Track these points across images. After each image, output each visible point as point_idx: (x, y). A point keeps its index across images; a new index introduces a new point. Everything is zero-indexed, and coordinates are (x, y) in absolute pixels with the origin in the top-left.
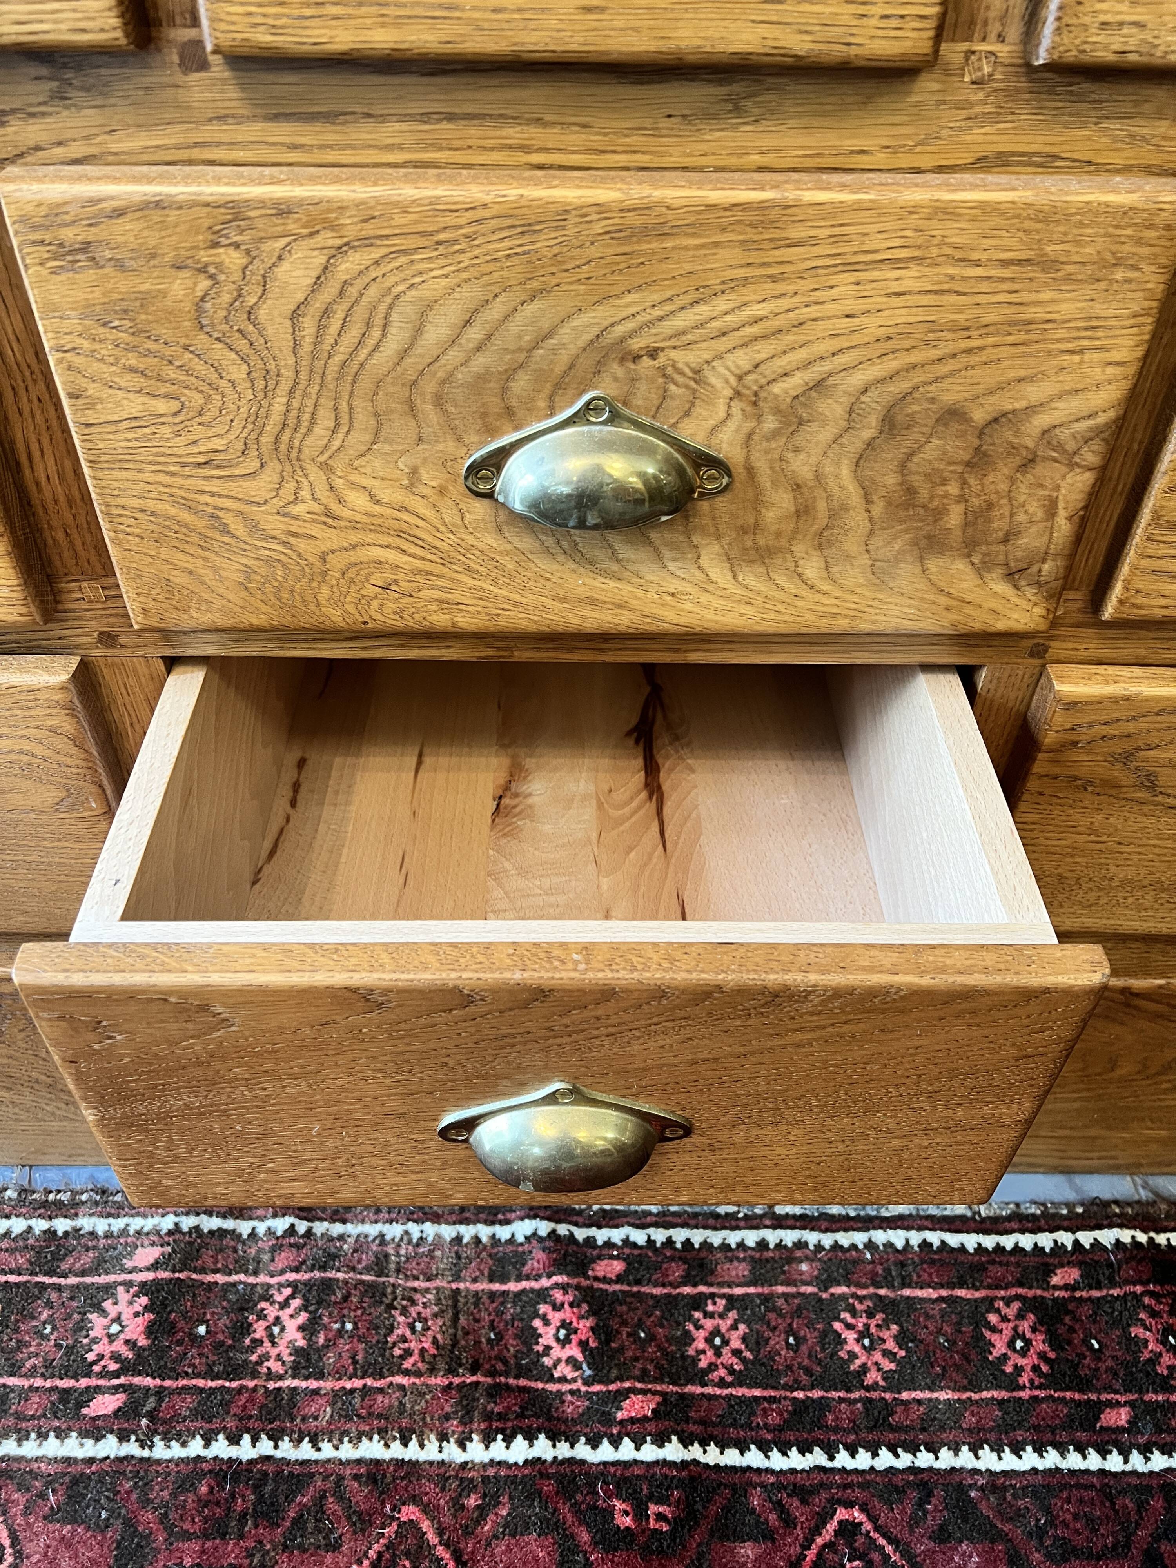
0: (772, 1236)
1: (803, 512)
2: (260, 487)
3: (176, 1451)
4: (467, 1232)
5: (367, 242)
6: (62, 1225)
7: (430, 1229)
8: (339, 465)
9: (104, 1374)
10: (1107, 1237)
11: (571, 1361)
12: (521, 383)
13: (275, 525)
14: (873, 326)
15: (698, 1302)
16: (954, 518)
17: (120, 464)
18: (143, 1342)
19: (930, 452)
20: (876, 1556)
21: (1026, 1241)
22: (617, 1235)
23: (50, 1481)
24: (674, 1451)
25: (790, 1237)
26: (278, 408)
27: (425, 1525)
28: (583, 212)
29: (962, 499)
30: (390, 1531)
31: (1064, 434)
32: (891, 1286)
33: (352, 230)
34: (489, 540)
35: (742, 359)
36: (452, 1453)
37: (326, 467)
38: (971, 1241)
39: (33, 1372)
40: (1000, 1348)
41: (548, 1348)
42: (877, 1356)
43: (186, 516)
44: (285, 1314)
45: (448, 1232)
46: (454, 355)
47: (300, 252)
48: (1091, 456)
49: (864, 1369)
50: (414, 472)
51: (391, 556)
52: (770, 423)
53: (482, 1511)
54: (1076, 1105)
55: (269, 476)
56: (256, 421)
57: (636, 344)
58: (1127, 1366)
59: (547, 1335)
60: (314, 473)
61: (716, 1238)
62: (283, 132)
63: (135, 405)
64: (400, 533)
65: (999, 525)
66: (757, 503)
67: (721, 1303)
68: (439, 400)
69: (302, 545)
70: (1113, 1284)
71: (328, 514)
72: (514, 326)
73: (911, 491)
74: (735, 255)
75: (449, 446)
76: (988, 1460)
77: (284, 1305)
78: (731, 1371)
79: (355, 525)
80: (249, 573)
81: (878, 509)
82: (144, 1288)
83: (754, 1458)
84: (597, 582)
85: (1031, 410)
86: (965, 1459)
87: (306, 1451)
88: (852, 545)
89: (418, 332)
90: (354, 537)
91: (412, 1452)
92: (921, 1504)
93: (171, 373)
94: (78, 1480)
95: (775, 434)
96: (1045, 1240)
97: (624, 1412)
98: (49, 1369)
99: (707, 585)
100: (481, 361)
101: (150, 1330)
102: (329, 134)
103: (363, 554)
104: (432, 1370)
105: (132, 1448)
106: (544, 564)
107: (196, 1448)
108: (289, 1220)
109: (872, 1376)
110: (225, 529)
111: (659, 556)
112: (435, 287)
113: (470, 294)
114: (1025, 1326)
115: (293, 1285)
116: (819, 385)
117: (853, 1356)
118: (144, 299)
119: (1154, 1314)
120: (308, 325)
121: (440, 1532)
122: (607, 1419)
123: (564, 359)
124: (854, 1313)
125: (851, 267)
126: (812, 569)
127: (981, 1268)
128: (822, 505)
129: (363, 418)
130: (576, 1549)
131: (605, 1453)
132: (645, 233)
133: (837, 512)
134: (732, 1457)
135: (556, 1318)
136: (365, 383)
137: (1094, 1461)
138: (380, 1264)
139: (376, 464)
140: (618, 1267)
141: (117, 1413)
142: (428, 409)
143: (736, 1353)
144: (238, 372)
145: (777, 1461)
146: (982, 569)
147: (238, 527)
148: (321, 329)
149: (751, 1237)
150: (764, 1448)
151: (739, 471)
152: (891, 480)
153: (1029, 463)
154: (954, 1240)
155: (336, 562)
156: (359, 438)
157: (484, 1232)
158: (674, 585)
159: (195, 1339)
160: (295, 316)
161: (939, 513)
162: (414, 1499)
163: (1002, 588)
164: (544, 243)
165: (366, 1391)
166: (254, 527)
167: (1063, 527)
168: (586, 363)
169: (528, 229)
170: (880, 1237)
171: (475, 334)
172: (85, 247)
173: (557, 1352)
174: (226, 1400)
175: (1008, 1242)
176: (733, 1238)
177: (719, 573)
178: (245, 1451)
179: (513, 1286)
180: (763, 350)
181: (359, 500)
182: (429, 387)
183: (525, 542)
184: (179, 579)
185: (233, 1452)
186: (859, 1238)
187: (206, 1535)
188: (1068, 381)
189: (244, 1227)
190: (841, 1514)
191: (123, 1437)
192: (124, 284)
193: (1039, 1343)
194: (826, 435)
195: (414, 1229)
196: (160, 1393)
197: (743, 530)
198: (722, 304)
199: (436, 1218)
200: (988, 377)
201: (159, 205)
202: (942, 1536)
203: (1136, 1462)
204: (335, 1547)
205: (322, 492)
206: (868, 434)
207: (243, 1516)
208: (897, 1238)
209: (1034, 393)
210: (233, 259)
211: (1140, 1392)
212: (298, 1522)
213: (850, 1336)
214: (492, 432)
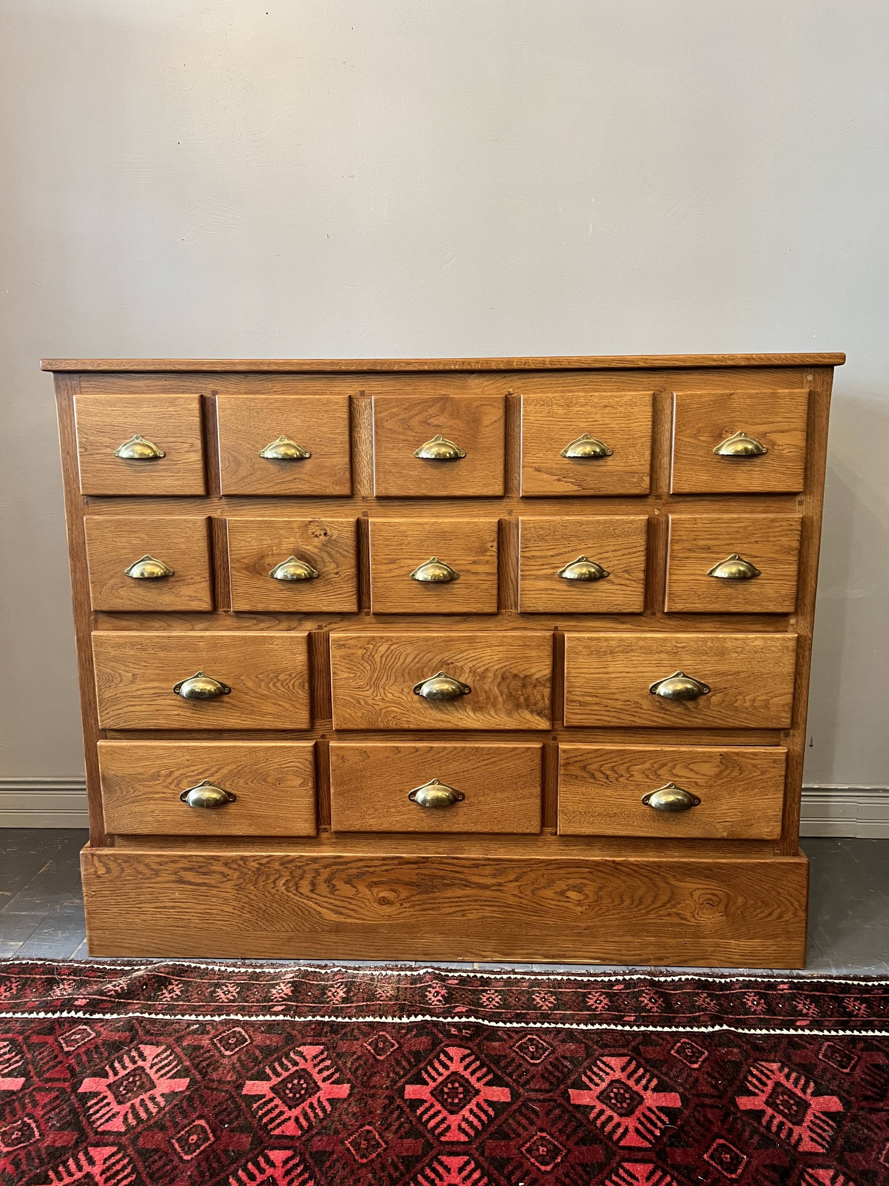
0: (513, 976)
1: (488, 698)
2: (368, 693)
3: (302, 1019)
4: (403, 973)
5: (397, 643)
6: (258, 970)
7: (389, 972)
8: (387, 688)
9: (278, 1001)
10: (635, 977)
11: (439, 1001)
12: (426, 670)
13: (370, 702)
14: (496, 658)
15: (485, 991)
16: (522, 699)
17: (340, 688)
18: (290, 994)
19: (513, 684)
20: (540, 1046)
21: (606, 979)
22: (456, 974)
23: (261, 1025)
24: (472, 1019)
25: (519, 977)
26: (376, 675)
27: (387, 1036)
28: (437, 637)
29: (522, 695)
30: (376, 1037)
31: (541, 680)
32: (555, 988)
33: (394, 641)
34: (418, 705)
35: (470, 665)
36: (397, 1020)
37: (384, 688)
38: (585, 979)
39: (253, 1002)
40: (591, 1002)
41: (430, 999)
42: (547, 1003)
43: (352, 700)
44: (338, 990)
45: (395, 973)
46: (412, 664)
47: (384, 645)
48: (548, 684)
49: (542, 1006)
50: (402, 689)
51: (396, 709)
52: (478, 678)
53: (407, 1034)
54: (616, 922)
55: (371, 691)
56: (371, 678)
57: (449, 661)
58: (636, 1007)
59: (430, 996)
60: (381, 690)
61: (492, 977)
62: (382, 625)
63: (346, 675)
64: (398, 704)
65: (532, 700)
66: (477, 696)
67: (493, 992)
68: (409, 674)
69: (376, 707)
70: (635, 988)
71: (383, 699)
72: (425, 658)
73: (511, 693)
74: (467, 645)
75: (410, 683)
76: (582, 1027)
77: (339, 987)
78: (494, 1006)
79: (389, 702)
80: (363, 714)
81: (504, 697)
82: (289, 982)
83: (501, 1024)
84: (443, 716)
85: (532, 675)
86: (575, 1026)
87: (347, 1020)
88: (500, 706)
89: (406, 659)
90: (388, 705)
91: (383, 1020)
92: (557, 1034)
93: (355, 668)
94: (270, 1025)
95: (479, 680)
96: (613, 979)
97: (457, 1010)
98: (258, 1001)
99: (469, 716)
100: (417, 665)
101: (292, 991)
102: (391, 626)
103: (389, 709)
104: (390, 1000)
105: (288, 1018)
106: (430, 711)
107: (310, 1018)
108: (339, 968)
109: (545, 1007)
110: (359, 703)
111: (457, 709)
112: (409, 651)
113: (416, 652)
114: (601, 998)
115: (342, 982)
116: (487, 670)
117: (538, 1003)
118: (353, 654)
119: (647, 994)
120: (384, 658)
121: (392, 1037)
122: (451, 1012)
123: (434, 665)
124: (540, 993)
125: (489, 647)
126: (492, 712)
127: (587, 985)
128: (492, 697)
129: (393, 678)
130: (438, 1038)
131: (449, 1020)
132: (449, 641)
133: (496, 698)
134: (493, 1024)
135: (433, 991)
136: (394, 670)
137: (620, 1028)
138: (372, 979)
139: (394, 687)
140: (456, 982)
141: (282, 1010)
142: (407, 676)
143: (497, 1002)
144: (368, 668)
145: (508, 1025)
146: (532, 712)
147: (363, 703)
148: (386, 659)
149: (505, 977)
150: (505, 1023)
151: (472, 689)
152: (506, 690)
153: (535, 687)
154: (579, 978)
155: (383, 711)
156: (391, 682)
157: (409, 973)
158: (461, 716)
159: (307, 995)
160: (381, 657)
161: (518, 699)
162: (383, 1030)
163: (537, 717)
164: (430, 643)
165: (367, 1005)
166: (366, 703)
167: (547, 701)
168: (439, 665)
169: (428, 641)
170: (552, 977)
171: (417, 660)
172: (344, 645)
173: (433, 999)
174: (320, 1009)
175: (599, 979)
176: (498, 977)
177: (471, 714)
178: (326, 1019)
179: (418, 985)
180: (475, 662)
181: (390, 696)
182: (407, 671)
183: (426, 705)
184: (347, 716)
185: (322, 1019)
186: (545, 977)
187: (314, 1036)
188: (538, 668)
189: (323, 972)
190: (529, 1036)
191: (285, 1015)
192: (350, 651)
193: (606, 1001)
194: (490, 680)
195: (384, 973)
196: (297, 1007)
197: (475, 702)
198: (465, 654)
199: (392, 970)
200: (522, 668)
201: (359, 637)
202: (563, 1041)
203: (635, 1028)
204: (358, 1040)
205: (383, 695)
206: (499, 680)
207: (327, 1032)
208: (559, 978)
209: (533, 671)
210: (371, 646)
211: (640, 1013)
212: (345, 1033)
213: (538, 999)
214: (420, 680)
